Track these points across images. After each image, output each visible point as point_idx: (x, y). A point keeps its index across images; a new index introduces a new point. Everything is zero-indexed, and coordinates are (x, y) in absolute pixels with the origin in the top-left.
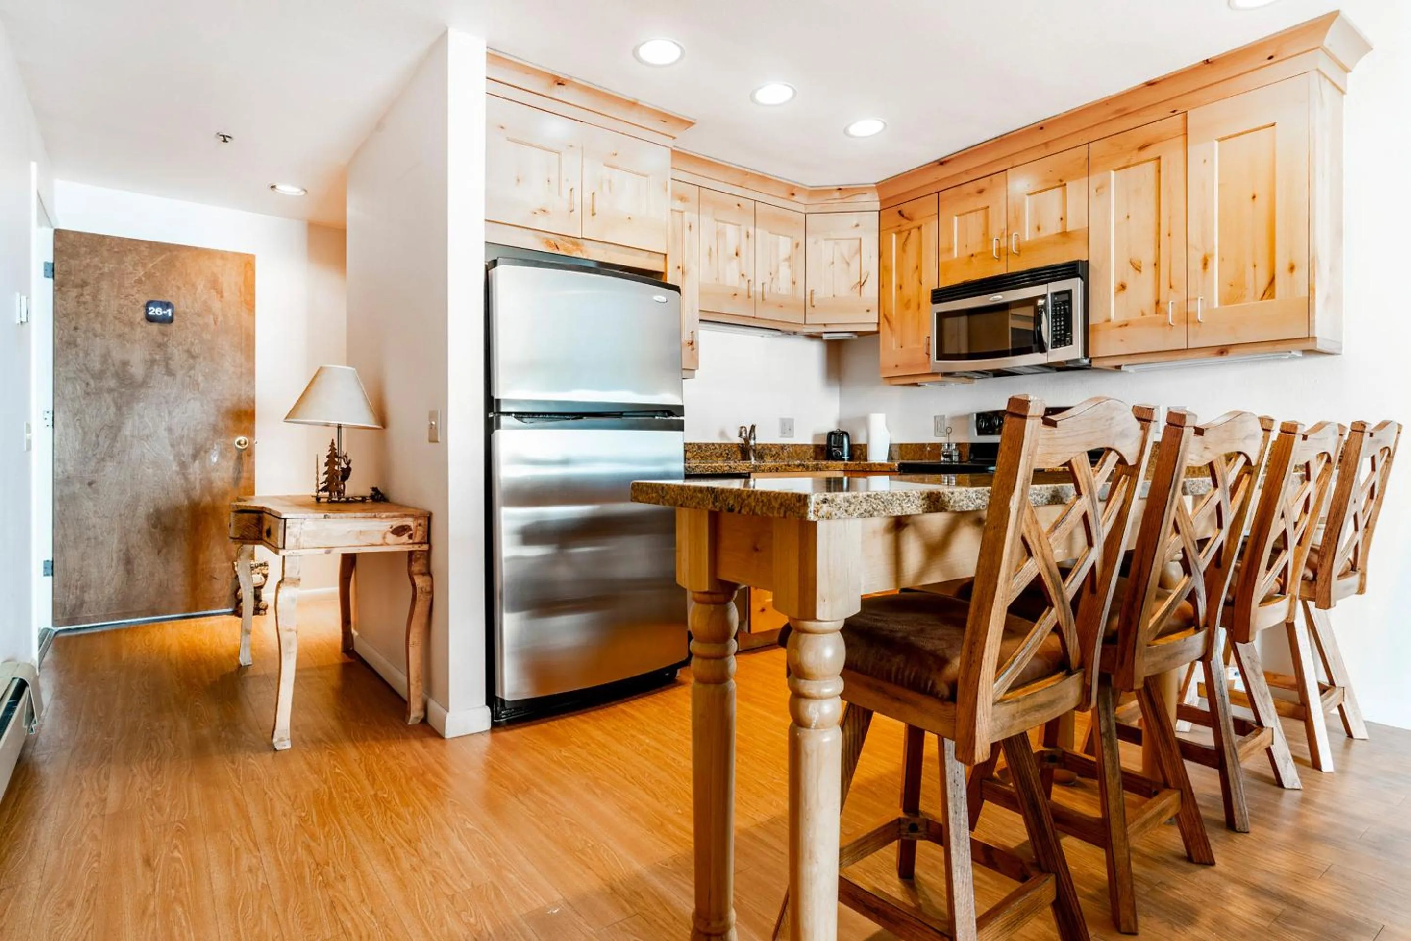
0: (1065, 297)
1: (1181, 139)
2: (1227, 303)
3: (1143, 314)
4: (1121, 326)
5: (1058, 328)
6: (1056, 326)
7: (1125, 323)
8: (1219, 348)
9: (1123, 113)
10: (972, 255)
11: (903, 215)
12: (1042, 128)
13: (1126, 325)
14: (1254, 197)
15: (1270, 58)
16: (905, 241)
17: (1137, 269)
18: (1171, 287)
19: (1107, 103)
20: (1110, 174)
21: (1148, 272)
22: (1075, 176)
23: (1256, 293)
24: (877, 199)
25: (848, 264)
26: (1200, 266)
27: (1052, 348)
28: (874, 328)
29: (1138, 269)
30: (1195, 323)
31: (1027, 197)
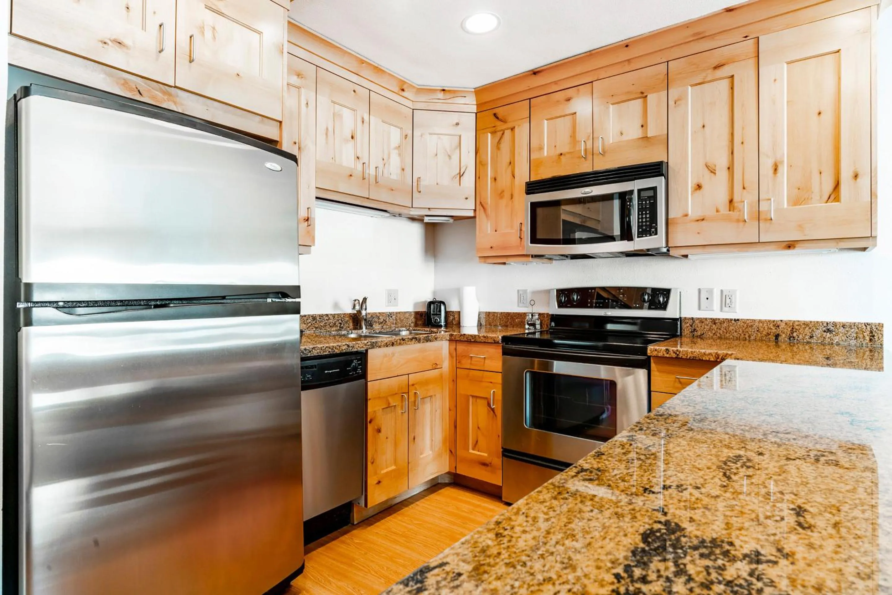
0: (651, 193)
1: (752, 62)
2: (795, 204)
3: (717, 211)
4: (698, 221)
5: (644, 220)
6: (642, 218)
7: (702, 218)
8: (786, 243)
9: (700, 37)
10: (561, 154)
11: (497, 118)
12: (627, 46)
13: (703, 220)
14: (820, 113)
16: (500, 139)
17: (712, 172)
18: (744, 188)
19: (687, 25)
20: (688, 89)
21: (722, 175)
22: (655, 89)
23: (822, 196)
24: (475, 103)
25: (449, 156)
26: (771, 171)
27: (638, 237)
28: (471, 214)
29: (713, 172)
30: (766, 220)
31: (611, 106)
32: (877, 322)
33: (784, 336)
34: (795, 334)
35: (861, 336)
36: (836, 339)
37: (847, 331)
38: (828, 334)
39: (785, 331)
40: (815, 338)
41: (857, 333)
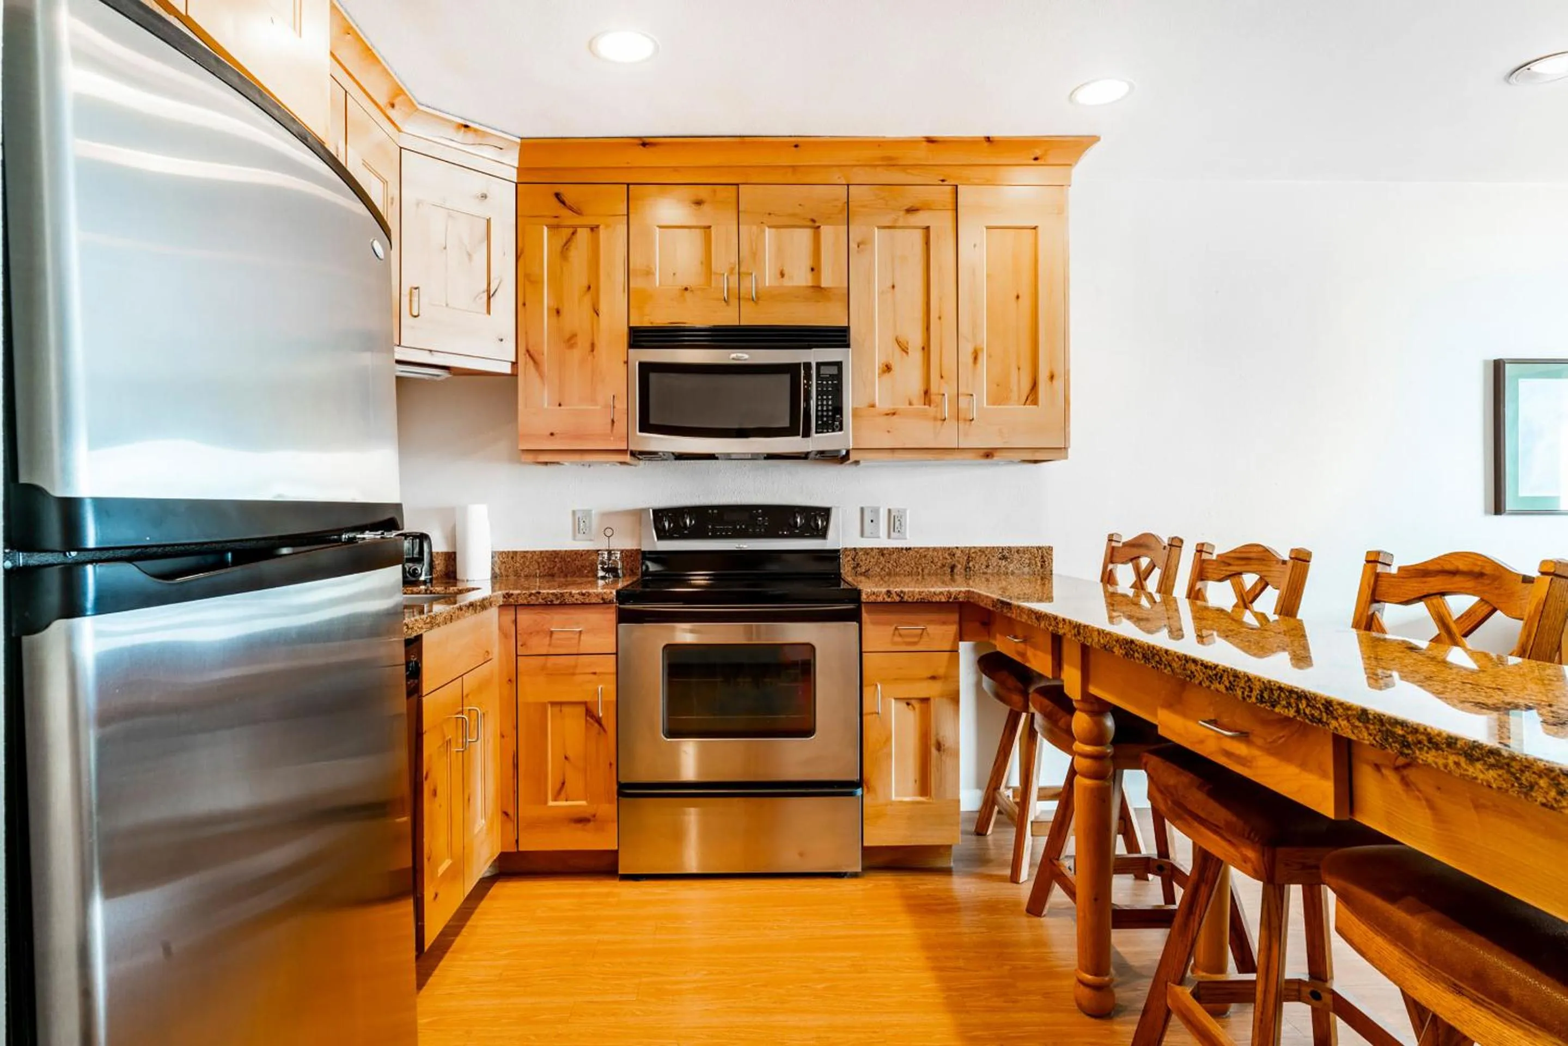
0: (834, 370)
1: (950, 215)
2: (994, 404)
3: (910, 404)
4: (887, 414)
5: (825, 409)
6: (822, 405)
7: (893, 411)
8: (986, 451)
9: (891, 163)
10: (686, 289)
11: (563, 203)
12: (796, 146)
13: (894, 414)
14: (1018, 297)
15: (1036, 159)
16: (567, 243)
17: (903, 350)
18: (942, 377)
19: (880, 143)
20: (874, 231)
21: (916, 355)
22: (829, 220)
23: (1019, 398)
24: (516, 165)
25: (469, 255)
26: (971, 360)
27: (817, 432)
28: (507, 369)
29: (905, 350)
30: (965, 420)
31: (767, 230)
32: (1047, 545)
33: (959, 566)
34: (971, 564)
35: (1033, 562)
36: (1011, 567)
37: (1021, 557)
38: (1003, 561)
39: (961, 560)
40: (990, 567)
41: (1030, 559)
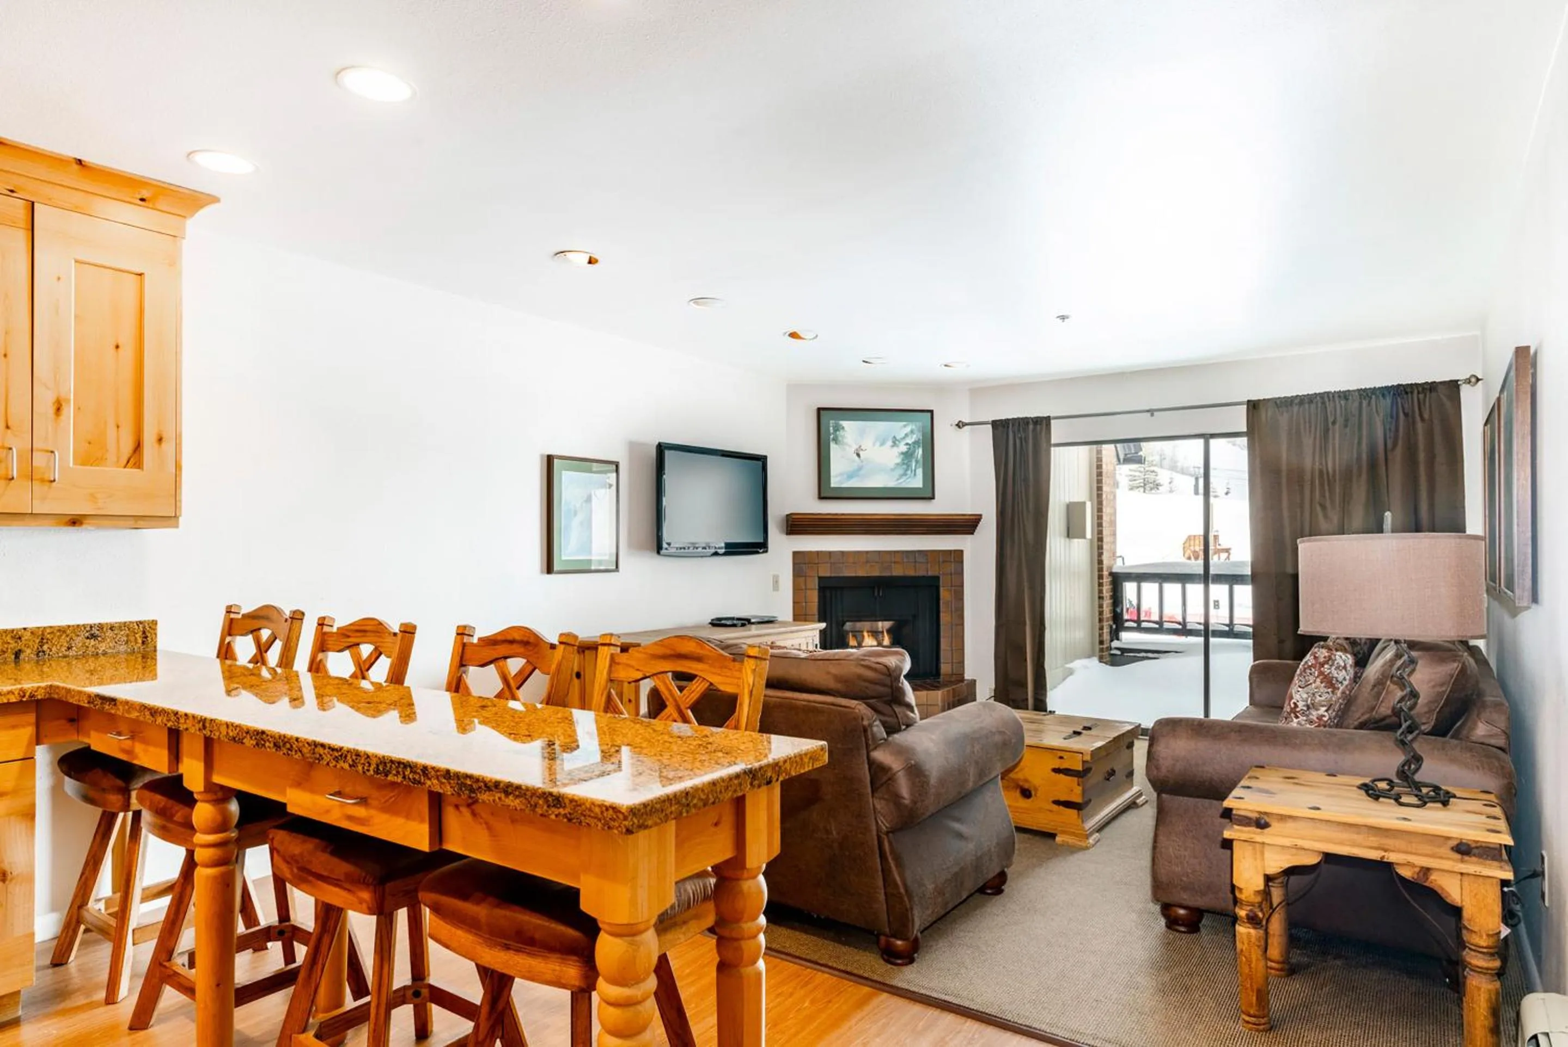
2: (83, 464)
8: (70, 517)
14: (117, 347)
15: (142, 200)
18: (8, 427)
23: (118, 458)
26: (51, 411)
30: (42, 481)
32: (151, 618)
33: (29, 651)
34: (45, 647)
35: (132, 639)
36: (102, 647)
37: (116, 634)
38: (92, 640)
39: (31, 643)
40: (74, 648)
41: (127, 636)
